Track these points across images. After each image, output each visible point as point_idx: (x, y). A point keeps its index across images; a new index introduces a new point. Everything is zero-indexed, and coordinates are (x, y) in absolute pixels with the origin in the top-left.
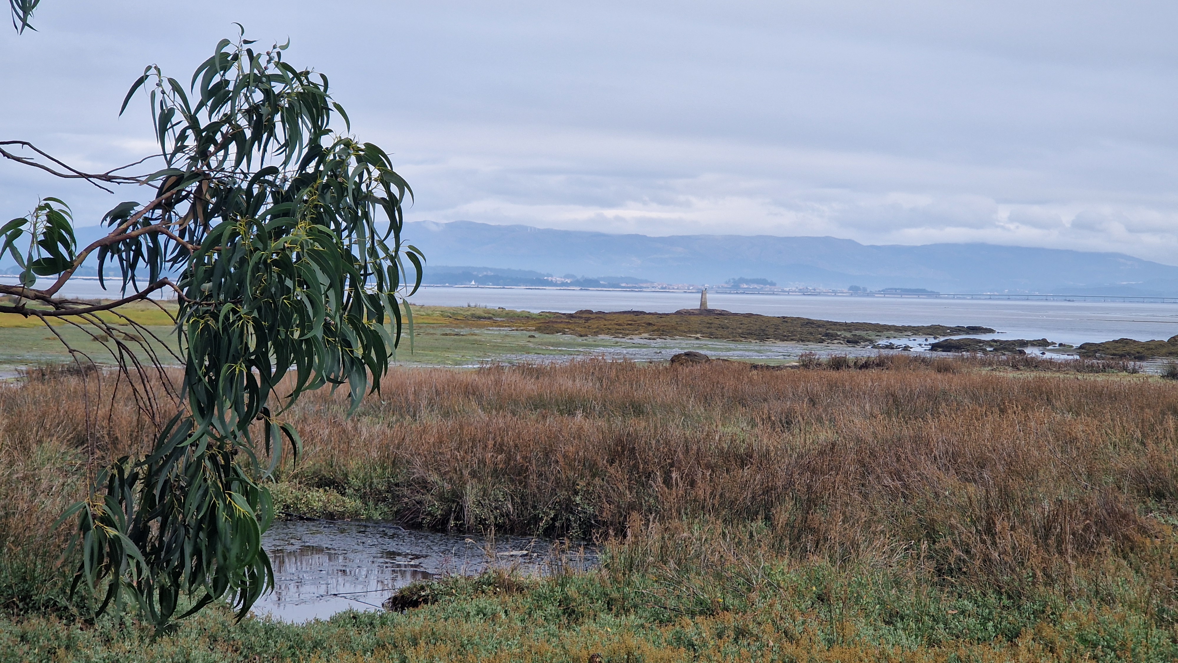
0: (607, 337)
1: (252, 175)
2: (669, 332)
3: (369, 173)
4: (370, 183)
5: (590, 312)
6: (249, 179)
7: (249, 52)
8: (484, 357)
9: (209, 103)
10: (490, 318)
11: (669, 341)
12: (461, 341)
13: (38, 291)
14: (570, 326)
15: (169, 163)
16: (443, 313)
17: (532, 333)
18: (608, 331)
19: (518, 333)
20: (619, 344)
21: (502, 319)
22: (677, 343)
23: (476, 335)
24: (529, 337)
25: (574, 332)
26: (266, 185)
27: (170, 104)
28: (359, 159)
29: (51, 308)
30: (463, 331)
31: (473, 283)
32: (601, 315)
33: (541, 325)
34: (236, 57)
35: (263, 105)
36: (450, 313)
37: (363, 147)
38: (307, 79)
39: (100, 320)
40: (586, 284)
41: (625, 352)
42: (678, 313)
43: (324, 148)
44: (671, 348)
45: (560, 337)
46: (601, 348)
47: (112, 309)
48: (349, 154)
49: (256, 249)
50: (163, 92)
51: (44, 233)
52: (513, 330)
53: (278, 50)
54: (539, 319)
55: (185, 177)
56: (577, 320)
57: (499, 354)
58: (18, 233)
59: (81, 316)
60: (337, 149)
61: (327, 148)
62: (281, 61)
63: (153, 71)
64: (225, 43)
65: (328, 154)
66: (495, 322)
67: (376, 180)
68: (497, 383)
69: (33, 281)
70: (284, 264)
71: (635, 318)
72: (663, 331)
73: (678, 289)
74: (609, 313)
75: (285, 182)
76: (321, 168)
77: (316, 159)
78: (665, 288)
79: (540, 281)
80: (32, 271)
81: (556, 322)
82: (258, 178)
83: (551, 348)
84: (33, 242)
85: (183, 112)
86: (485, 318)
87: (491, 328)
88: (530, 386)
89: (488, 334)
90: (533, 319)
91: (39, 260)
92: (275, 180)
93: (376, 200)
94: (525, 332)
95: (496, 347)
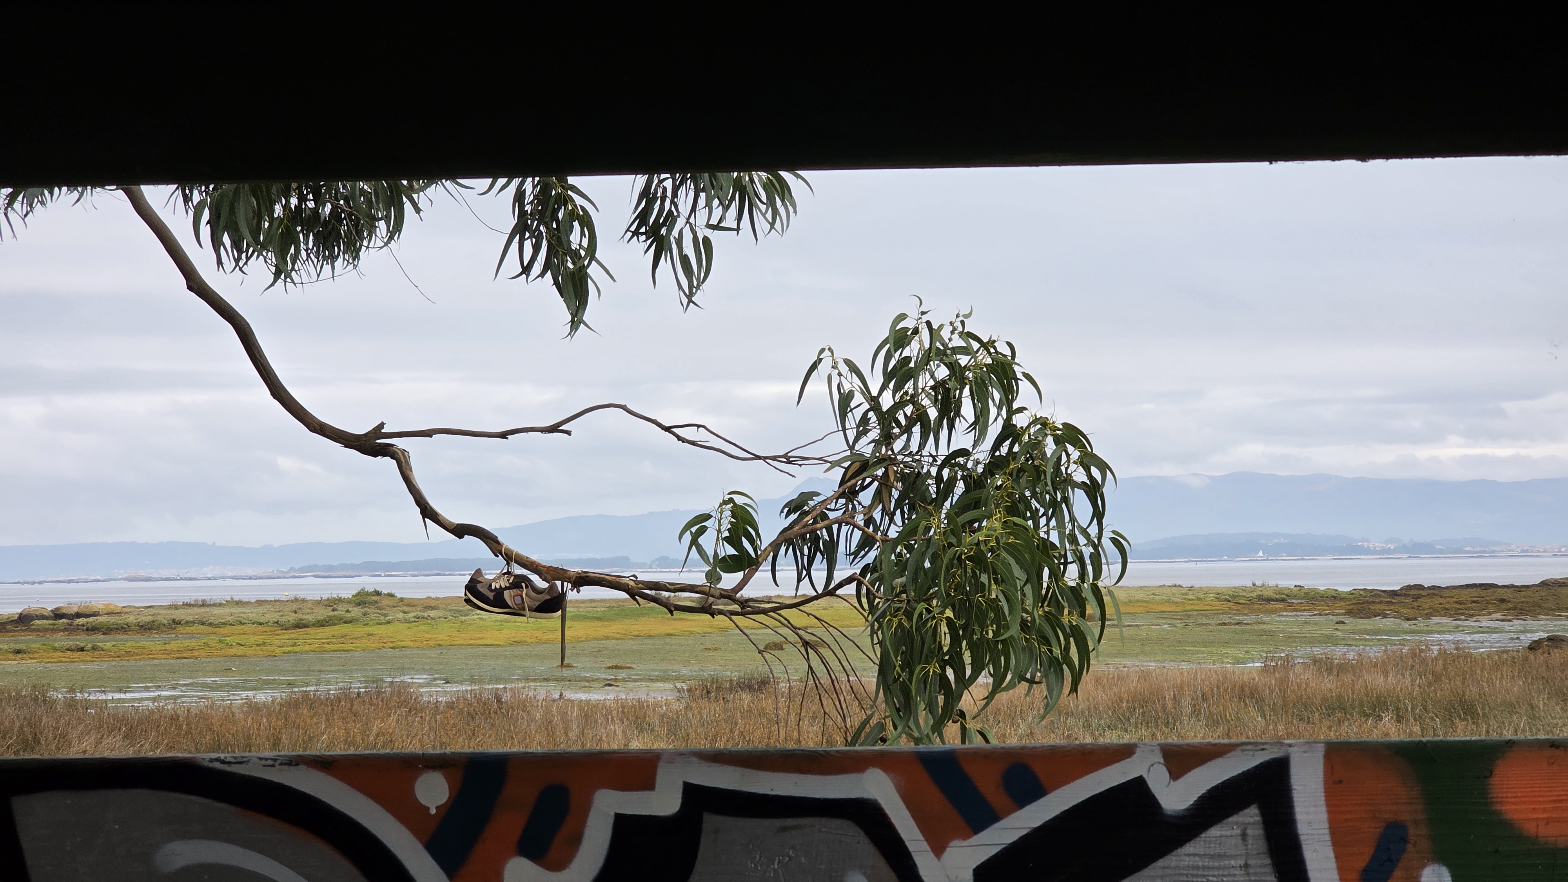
0: (1444, 620)
1: (943, 458)
2: (1530, 611)
3: (1068, 455)
4: (1069, 466)
5: (1420, 587)
6: (939, 463)
7: (929, 324)
8: (1275, 653)
9: (891, 385)
10: (1283, 600)
11: (1531, 623)
12: (1243, 632)
13: (723, 590)
14: (1392, 608)
15: (851, 448)
16: (1220, 596)
17: (1341, 618)
18: (1446, 612)
19: (1322, 619)
20: (1461, 629)
21: (1299, 601)
22: (1542, 625)
23: (1264, 623)
24: (1337, 623)
25: (1399, 615)
26: (957, 468)
27: (847, 387)
28: (1058, 441)
29: (736, 607)
30: (1246, 619)
31: (1261, 554)
32: (1435, 590)
33: (1351, 607)
34: (916, 331)
35: (950, 379)
36: (1229, 595)
37: (1061, 427)
38: (995, 348)
39: (786, 619)
40: (1415, 550)
41: (1469, 639)
42: (1544, 584)
43: (1019, 427)
44: (1532, 632)
45: (1379, 623)
46: (1436, 635)
47: (801, 608)
48: (1046, 435)
49: (950, 545)
50: (840, 374)
51: (729, 530)
52: (1315, 615)
53: (961, 318)
54: (1350, 600)
55: (870, 463)
56: (1402, 599)
57: (1296, 647)
58: (702, 531)
59: (768, 616)
60: (1032, 431)
61: (1022, 428)
62: (965, 331)
63: (827, 353)
64: (902, 317)
65: (1024, 434)
66: (1291, 604)
67: (1075, 463)
68: (1283, 682)
69: (719, 579)
70: (978, 559)
71: (1483, 593)
72: (1521, 609)
73: (1545, 551)
74: (1447, 588)
75: (977, 465)
76: (1016, 448)
77: (1010, 439)
78: (1526, 551)
79: (1353, 549)
80: (718, 569)
81: (1374, 602)
82: (949, 461)
83: (1367, 637)
84: (718, 539)
85: (862, 393)
86: (1277, 600)
87: (1285, 614)
88: (1328, 685)
89: (1281, 621)
90: (1342, 599)
91: (724, 557)
92: (966, 463)
93: (1075, 485)
94: (1331, 617)
95: (1291, 639)
